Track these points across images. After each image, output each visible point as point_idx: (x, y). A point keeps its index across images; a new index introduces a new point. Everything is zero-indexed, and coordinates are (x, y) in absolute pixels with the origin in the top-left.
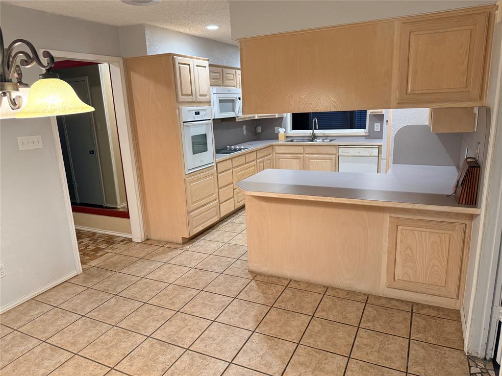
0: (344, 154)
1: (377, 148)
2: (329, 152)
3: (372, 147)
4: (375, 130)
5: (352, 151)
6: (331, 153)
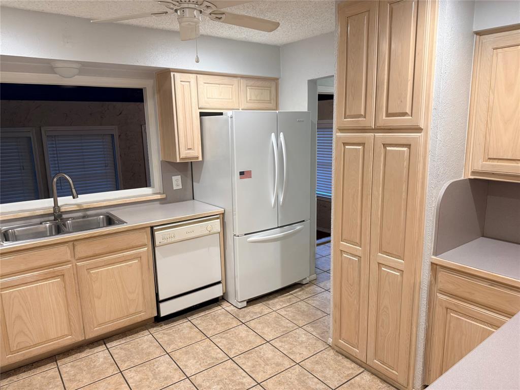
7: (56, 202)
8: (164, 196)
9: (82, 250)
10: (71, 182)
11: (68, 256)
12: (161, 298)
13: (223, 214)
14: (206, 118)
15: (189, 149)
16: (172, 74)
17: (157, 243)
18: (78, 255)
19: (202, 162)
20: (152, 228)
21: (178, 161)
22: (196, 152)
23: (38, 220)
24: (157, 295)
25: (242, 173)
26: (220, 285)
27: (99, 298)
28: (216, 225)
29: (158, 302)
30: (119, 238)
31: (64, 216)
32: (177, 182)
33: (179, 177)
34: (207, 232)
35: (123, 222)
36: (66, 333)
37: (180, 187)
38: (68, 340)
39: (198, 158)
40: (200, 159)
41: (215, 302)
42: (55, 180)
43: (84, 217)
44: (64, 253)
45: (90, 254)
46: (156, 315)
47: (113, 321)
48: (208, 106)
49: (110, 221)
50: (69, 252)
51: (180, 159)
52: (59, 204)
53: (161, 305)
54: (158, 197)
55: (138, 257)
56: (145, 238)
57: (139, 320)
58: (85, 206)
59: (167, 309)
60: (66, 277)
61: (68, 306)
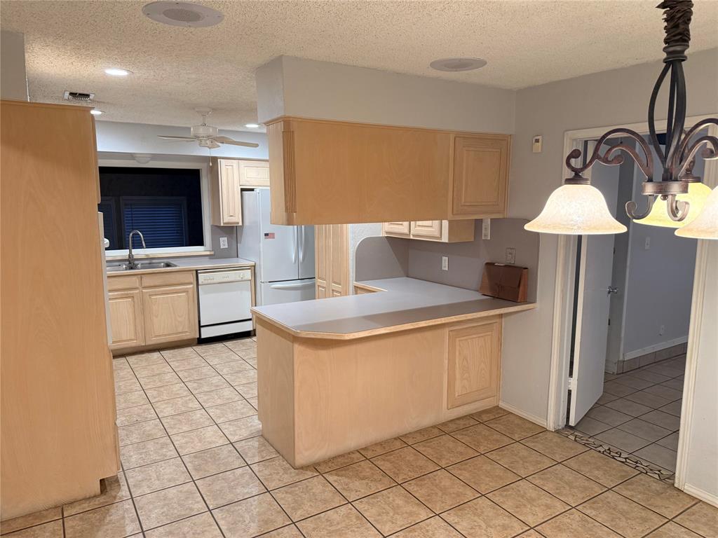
0: (206, 282)
1: (249, 269)
2: (182, 281)
3: (241, 268)
4: (222, 247)
5: (218, 277)
6: (187, 281)
7: (130, 252)
8: (212, 253)
9: (147, 281)
10: (141, 235)
11: (137, 285)
12: (202, 324)
13: (254, 266)
14: (245, 193)
15: (231, 216)
16: (219, 160)
17: (200, 283)
18: (143, 285)
19: (242, 226)
20: (197, 271)
21: (222, 225)
22: (237, 219)
23: (117, 264)
24: (199, 322)
25: (266, 235)
26: (251, 322)
27: (157, 317)
28: (247, 274)
29: (200, 327)
30: (172, 276)
31: (136, 262)
32: (224, 242)
33: (226, 239)
34: (240, 279)
35: (176, 266)
36: (133, 338)
37: (227, 247)
38: (134, 343)
39: (238, 223)
40: (240, 224)
41: (247, 334)
42: (131, 234)
43: (150, 264)
44: (135, 281)
45: (152, 284)
46: (198, 337)
47: (165, 335)
48: (247, 184)
49: (168, 265)
50: (138, 281)
51: (224, 223)
52: (133, 253)
53: (202, 329)
54: (208, 253)
55: (186, 291)
56: (192, 278)
57: (186, 338)
58: (151, 256)
59: (206, 333)
60: (135, 299)
61: (135, 319)
